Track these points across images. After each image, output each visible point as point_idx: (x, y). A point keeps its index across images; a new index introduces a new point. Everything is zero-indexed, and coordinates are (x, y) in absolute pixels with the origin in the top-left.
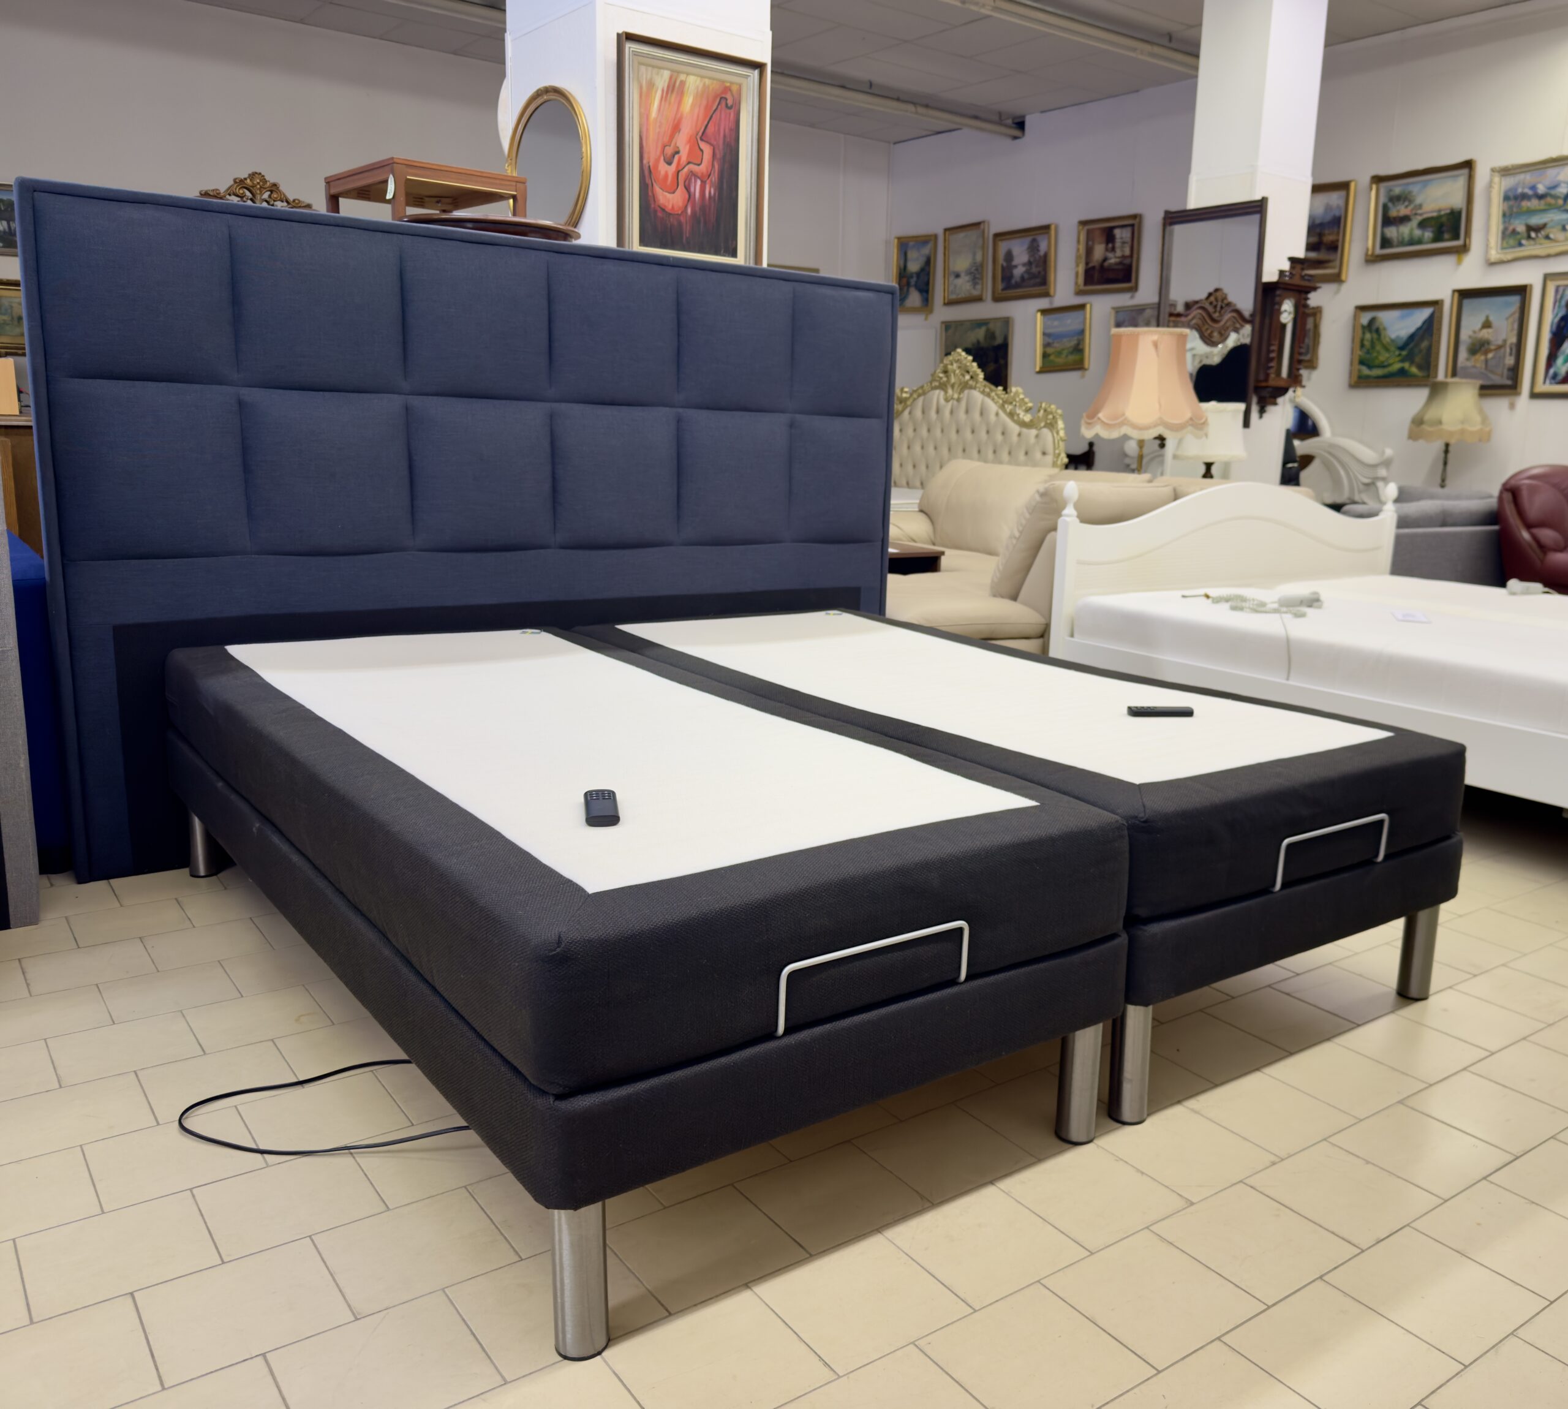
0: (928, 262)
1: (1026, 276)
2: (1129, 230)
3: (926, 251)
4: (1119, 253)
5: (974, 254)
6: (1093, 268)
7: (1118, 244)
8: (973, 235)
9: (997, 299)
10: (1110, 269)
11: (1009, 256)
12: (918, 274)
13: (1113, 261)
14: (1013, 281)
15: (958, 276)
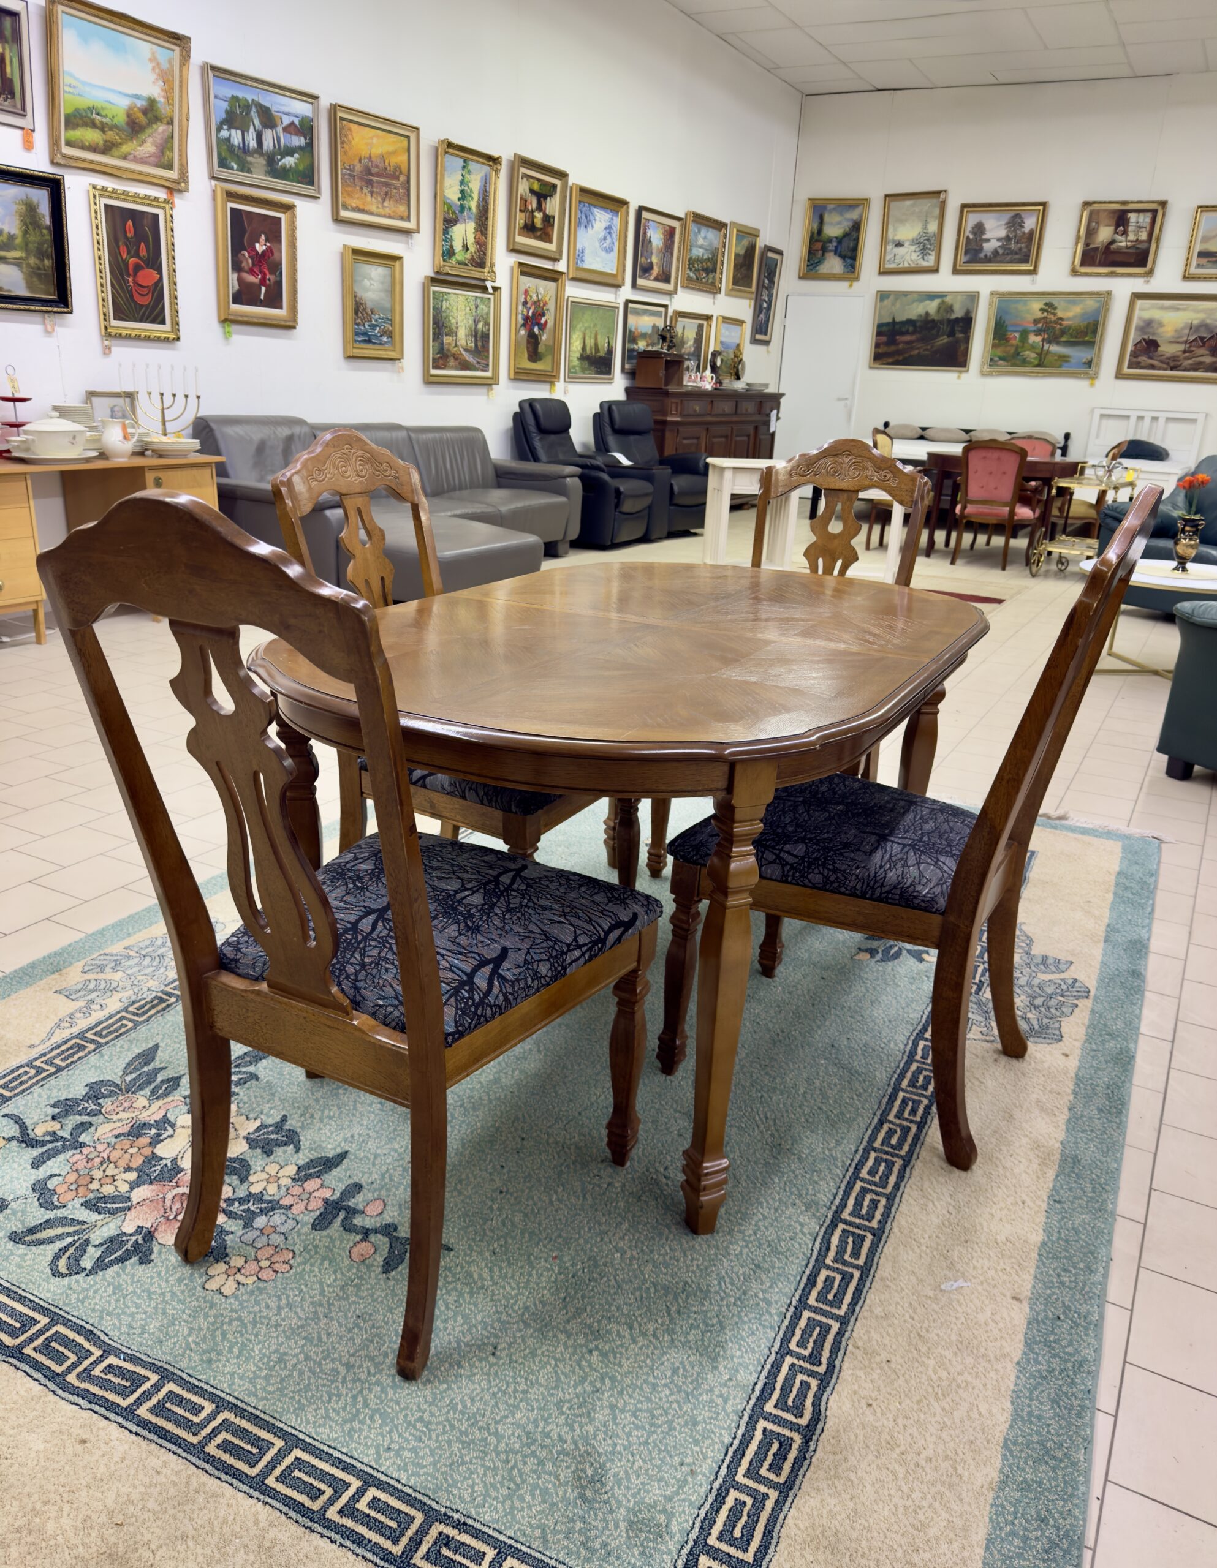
0: (857, 227)
1: (1001, 251)
2: (1149, 215)
3: (854, 215)
4: (1132, 237)
5: (925, 227)
6: (1097, 249)
7: (1130, 229)
8: (926, 204)
9: (956, 271)
10: (1118, 252)
11: (979, 229)
12: (840, 240)
13: (1123, 244)
14: (982, 255)
15: (899, 244)
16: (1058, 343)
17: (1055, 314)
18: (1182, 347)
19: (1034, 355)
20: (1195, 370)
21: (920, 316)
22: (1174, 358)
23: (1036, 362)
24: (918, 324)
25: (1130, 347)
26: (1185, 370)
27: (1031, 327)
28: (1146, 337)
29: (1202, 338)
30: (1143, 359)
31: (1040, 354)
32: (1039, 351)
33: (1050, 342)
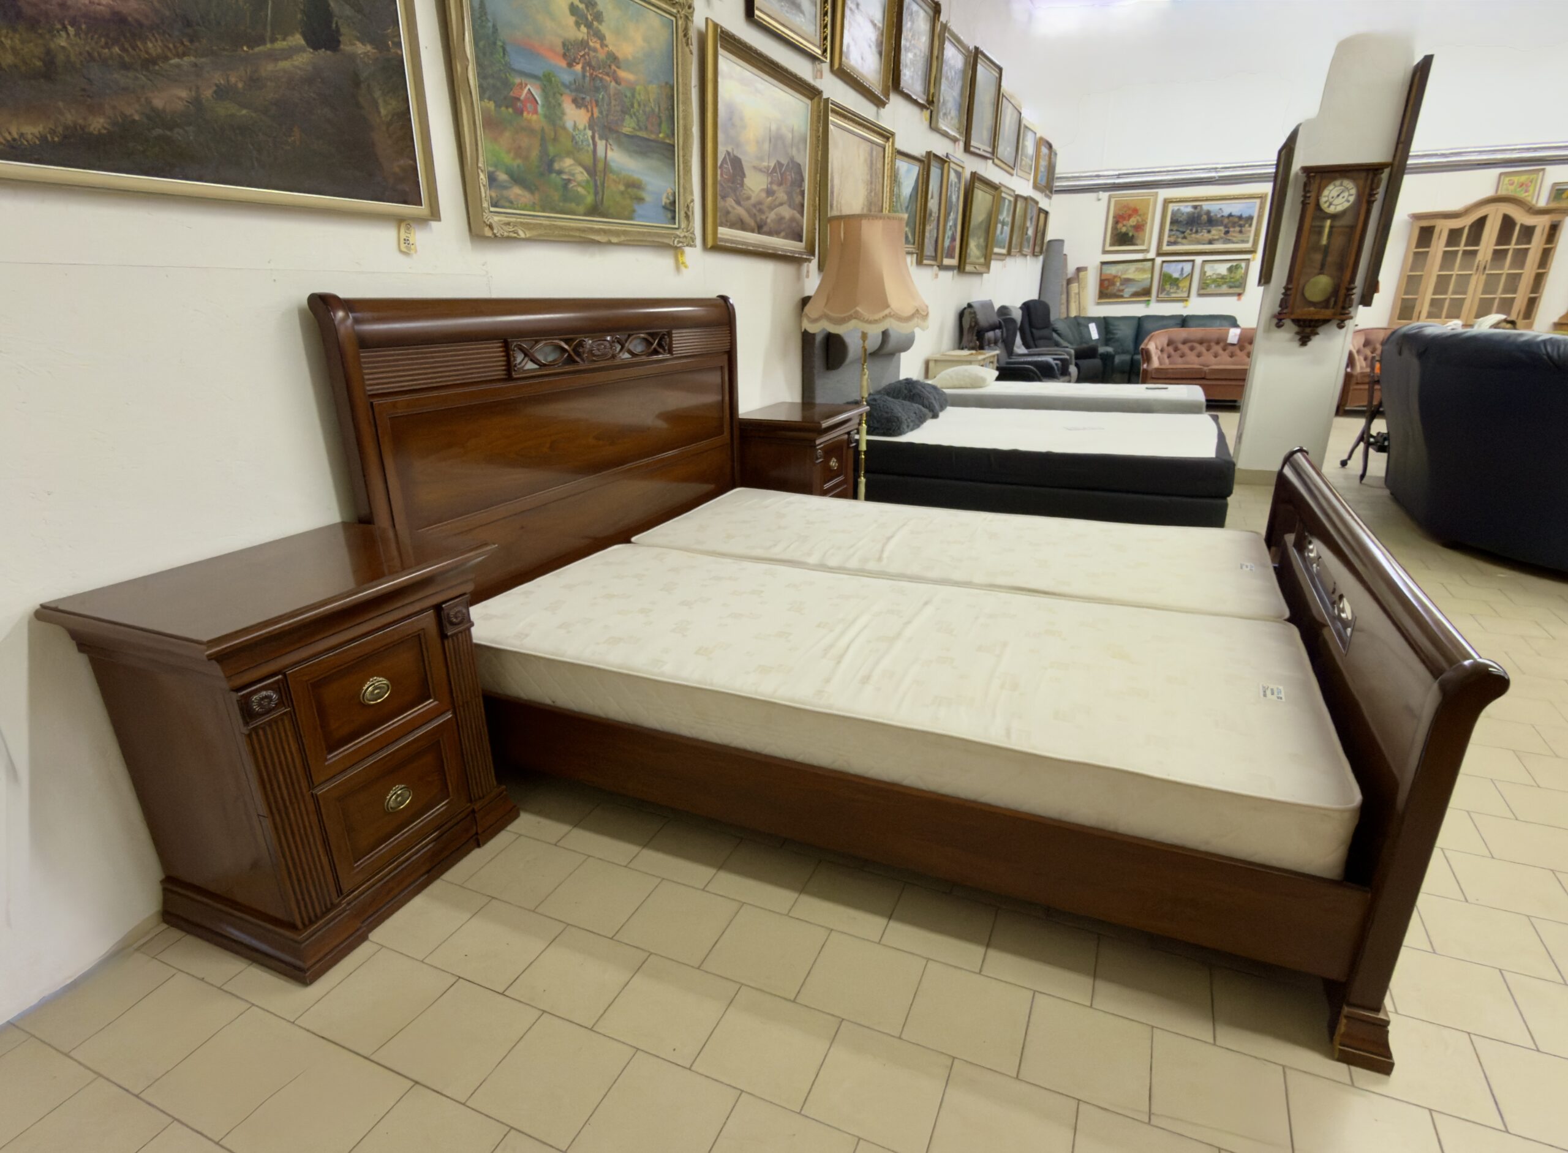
17: (601, 38)
18: (764, 182)
20: (777, 233)
22: (760, 206)
26: (769, 232)
28: (730, 150)
29: (780, 166)
30: (731, 204)
32: (588, 160)
33: (604, 134)
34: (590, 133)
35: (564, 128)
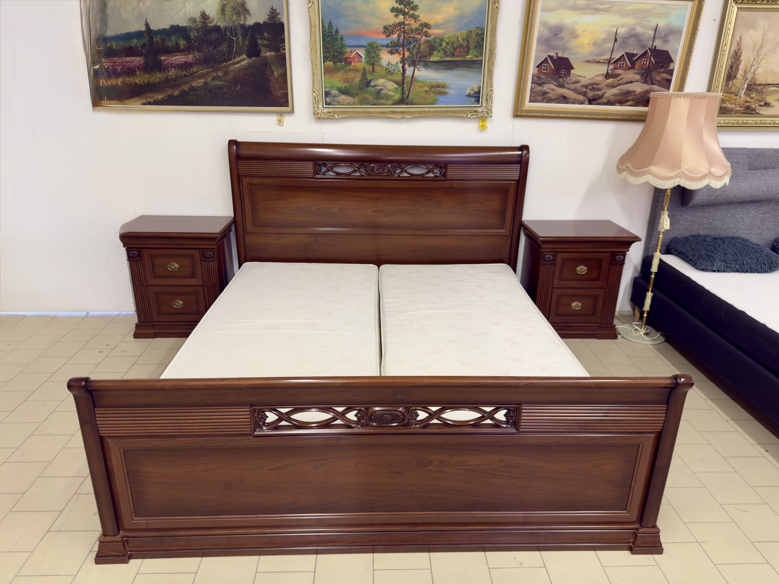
16: (427, 65)
17: (416, 18)
18: (603, 69)
19: (391, 86)
20: (622, 103)
21: (193, 20)
22: (594, 86)
23: (398, 96)
24: (193, 34)
25: (532, 70)
26: (609, 103)
27: (383, 40)
28: (553, 54)
29: (630, 56)
30: (551, 88)
31: (401, 84)
32: (399, 78)
33: (413, 64)
34: (401, 65)
35: (380, 65)
